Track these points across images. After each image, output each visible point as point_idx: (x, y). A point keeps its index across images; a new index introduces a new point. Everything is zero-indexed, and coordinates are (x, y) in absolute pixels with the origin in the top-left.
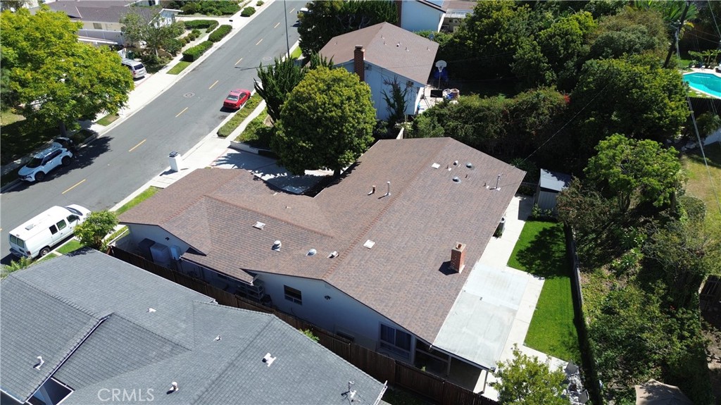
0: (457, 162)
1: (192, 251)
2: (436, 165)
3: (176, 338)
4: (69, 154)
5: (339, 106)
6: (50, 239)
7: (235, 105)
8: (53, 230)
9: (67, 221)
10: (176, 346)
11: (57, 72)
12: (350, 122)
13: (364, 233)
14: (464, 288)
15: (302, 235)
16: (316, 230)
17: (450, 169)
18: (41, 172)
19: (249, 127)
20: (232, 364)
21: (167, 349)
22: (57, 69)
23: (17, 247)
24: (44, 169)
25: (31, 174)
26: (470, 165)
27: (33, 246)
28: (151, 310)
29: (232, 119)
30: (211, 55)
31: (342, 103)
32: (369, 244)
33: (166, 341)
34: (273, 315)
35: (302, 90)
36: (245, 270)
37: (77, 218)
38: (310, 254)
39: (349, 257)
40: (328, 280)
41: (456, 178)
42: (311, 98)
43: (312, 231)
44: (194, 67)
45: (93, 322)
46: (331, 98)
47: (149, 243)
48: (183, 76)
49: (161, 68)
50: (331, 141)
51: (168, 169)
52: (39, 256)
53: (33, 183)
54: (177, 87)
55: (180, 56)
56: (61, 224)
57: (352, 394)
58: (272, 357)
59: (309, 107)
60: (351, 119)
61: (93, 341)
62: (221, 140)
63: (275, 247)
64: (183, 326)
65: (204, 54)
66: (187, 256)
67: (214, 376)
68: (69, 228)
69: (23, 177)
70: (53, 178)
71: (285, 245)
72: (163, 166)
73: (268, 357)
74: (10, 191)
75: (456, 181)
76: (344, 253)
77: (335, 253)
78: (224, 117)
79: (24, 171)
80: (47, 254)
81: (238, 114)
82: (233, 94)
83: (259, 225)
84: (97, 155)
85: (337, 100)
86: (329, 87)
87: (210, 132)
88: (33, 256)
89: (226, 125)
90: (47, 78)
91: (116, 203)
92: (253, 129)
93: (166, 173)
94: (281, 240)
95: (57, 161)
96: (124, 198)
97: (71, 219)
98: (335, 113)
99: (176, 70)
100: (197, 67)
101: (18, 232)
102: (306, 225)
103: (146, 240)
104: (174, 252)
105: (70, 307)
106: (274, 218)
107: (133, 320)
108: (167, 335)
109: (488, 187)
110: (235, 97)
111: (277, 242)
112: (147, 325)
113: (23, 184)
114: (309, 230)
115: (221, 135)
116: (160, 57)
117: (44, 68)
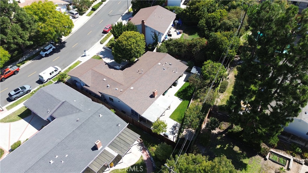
0: (166, 63)
1: (86, 85)
2: (159, 64)
3: (80, 108)
4: (55, 48)
5: (130, 45)
6: (50, 77)
7: (107, 31)
8: (51, 74)
9: (54, 72)
10: (80, 110)
11: (51, 24)
12: (134, 50)
13: (131, 85)
14: (155, 102)
15: (116, 83)
16: (119, 82)
17: (164, 65)
18: (46, 54)
19: (110, 41)
20: (92, 116)
21: (78, 111)
22: (51, 23)
23: (41, 78)
24: (48, 52)
25: (43, 54)
26: (170, 64)
27: (45, 79)
28: (75, 101)
29: (105, 37)
30: (102, 8)
31: (131, 44)
32: (132, 88)
33: (78, 109)
34: (103, 105)
35: (119, 39)
36: (99, 92)
37: (57, 71)
38: (116, 90)
39: (125, 92)
40: (118, 97)
41: (164, 68)
42: (122, 42)
43: (118, 83)
44: (95, 13)
45: (61, 103)
46: (128, 43)
47: (76, 81)
48: (91, 17)
49: (84, 13)
50: (128, 55)
51: (83, 55)
52: (47, 81)
53: (44, 57)
54: (89, 21)
55: (91, 8)
56: (53, 72)
57: (119, 125)
58: (102, 115)
59: (121, 45)
60: (134, 49)
61: (61, 107)
62: (101, 45)
63: (108, 86)
64: (82, 106)
65: (100, 7)
66: (85, 87)
67: (87, 118)
68: (55, 73)
69: (41, 55)
70: (49, 56)
71: (110, 86)
72: (82, 54)
73: (100, 115)
74: (37, 60)
75: (164, 69)
76: (124, 90)
77: (122, 90)
78: (103, 36)
79: (42, 53)
80: (49, 81)
81: (107, 35)
82: (107, 27)
83: (105, 79)
84: (62, 48)
85: (130, 43)
86: (128, 39)
87: (98, 41)
88: (45, 81)
89: (103, 39)
90: (48, 25)
91: (68, 66)
92: (111, 42)
93: (83, 56)
94: (110, 85)
95: (51, 50)
96: (70, 64)
97: (55, 71)
98: (129, 47)
99: (89, 15)
100: (96, 13)
101: (41, 74)
102: (117, 80)
103: (75, 80)
104: (82, 84)
105: (55, 98)
106: (109, 78)
107: (70, 103)
108: (78, 107)
109: (174, 72)
110: (107, 28)
111: (108, 85)
112: (74, 104)
113: (41, 57)
114: (117, 82)
115: (101, 43)
116: (84, 8)
117: (47, 22)
